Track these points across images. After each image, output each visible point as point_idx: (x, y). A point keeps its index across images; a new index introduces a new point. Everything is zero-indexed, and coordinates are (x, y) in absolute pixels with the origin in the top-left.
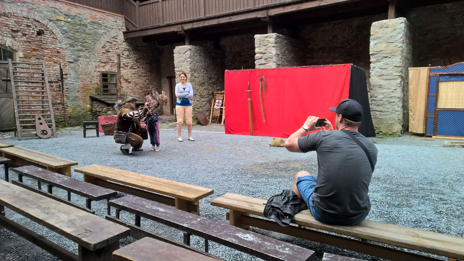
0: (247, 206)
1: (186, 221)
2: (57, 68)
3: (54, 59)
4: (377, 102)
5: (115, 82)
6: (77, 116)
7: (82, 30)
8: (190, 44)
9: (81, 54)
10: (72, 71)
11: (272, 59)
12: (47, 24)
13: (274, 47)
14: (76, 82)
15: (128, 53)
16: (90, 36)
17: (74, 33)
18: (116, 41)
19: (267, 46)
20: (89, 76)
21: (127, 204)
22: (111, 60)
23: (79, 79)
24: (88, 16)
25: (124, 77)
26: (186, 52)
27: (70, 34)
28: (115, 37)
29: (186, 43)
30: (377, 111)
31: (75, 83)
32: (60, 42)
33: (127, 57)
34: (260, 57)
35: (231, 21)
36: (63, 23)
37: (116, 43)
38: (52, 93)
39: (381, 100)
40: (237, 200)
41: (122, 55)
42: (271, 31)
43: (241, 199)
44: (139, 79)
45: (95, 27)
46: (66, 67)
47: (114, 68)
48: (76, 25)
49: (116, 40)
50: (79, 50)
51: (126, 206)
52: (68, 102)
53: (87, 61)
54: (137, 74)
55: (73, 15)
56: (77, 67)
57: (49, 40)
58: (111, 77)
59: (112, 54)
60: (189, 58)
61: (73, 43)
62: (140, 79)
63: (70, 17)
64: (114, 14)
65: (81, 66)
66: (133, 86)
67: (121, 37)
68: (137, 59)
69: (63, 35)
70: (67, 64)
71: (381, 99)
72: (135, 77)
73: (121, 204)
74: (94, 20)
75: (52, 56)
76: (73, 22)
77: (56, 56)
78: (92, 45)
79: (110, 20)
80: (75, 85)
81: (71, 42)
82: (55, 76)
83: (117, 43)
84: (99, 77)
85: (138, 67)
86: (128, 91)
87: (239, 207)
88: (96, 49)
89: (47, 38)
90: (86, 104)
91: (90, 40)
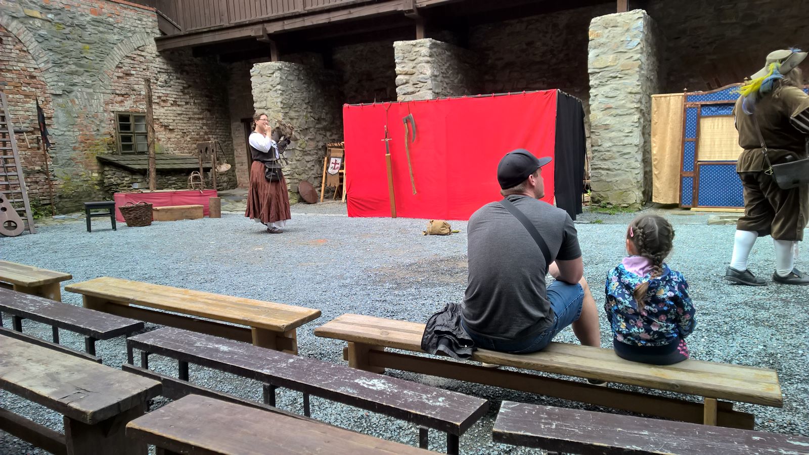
0: (379, 334)
1: (268, 365)
2: (31, 105)
3: (25, 90)
4: (601, 153)
5: (144, 131)
6: (74, 194)
7: (76, 36)
8: (280, 59)
9: (77, 79)
10: (59, 111)
11: (426, 84)
12: (8, 25)
13: (428, 62)
14: (69, 131)
15: (167, 77)
16: (92, 46)
17: (60, 40)
18: (143, 56)
19: (415, 62)
20: (93, 119)
21: (160, 341)
22: (134, 90)
23: (75, 126)
24: (87, 9)
25: (161, 121)
26: (273, 73)
27: (54, 43)
28: (140, 49)
29: (272, 58)
30: (603, 169)
31: (67, 133)
32: (33, 59)
33: (164, 84)
34: (404, 81)
35: (351, 16)
36: (38, 23)
37: (142, 59)
38: (24, 153)
39: (609, 151)
40: (361, 325)
41: (156, 82)
42: (422, 34)
43: (368, 323)
44: (188, 125)
45: (101, 29)
46: (48, 104)
47: (141, 104)
48: (64, 27)
49: (143, 54)
50: (72, 73)
51: (159, 345)
52: (55, 169)
53: (87, 93)
54: (185, 116)
55: (57, 7)
56: (70, 104)
57: (13, 55)
58: (136, 121)
59: (137, 79)
60: (278, 84)
61: (60, 60)
62: (190, 125)
63: (52, 11)
64: (136, 5)
65: (77, 102)
66: (179, 137)
67: (152, 48)
68: (183, 87)
69: (40, 45)
70: (51, 99)
71: (609, 149)
72: (182, 122)
73: (150, 342)
74: (99, 17)
75: (20, 85)
76: (58, 21)
77: (29, 84)
78: (96, 62)
79: (130, 16)
80: (67, 137)
81: (56, 57)
82: (28, 121)
83: (145, 58)
84: (113, 121)
85: (187, 103)
86: (169, 145)
87: (364, 336)
88: (105, 70)
89: (9, 51)
90: (90, 172)
91: (92, 53)
